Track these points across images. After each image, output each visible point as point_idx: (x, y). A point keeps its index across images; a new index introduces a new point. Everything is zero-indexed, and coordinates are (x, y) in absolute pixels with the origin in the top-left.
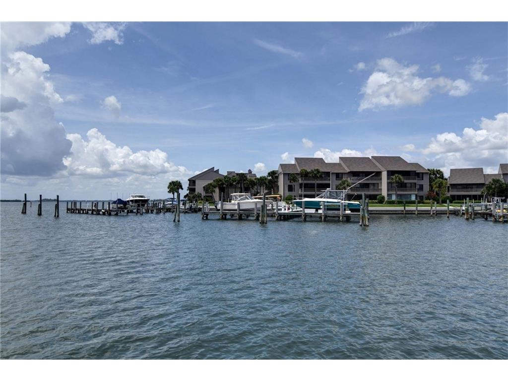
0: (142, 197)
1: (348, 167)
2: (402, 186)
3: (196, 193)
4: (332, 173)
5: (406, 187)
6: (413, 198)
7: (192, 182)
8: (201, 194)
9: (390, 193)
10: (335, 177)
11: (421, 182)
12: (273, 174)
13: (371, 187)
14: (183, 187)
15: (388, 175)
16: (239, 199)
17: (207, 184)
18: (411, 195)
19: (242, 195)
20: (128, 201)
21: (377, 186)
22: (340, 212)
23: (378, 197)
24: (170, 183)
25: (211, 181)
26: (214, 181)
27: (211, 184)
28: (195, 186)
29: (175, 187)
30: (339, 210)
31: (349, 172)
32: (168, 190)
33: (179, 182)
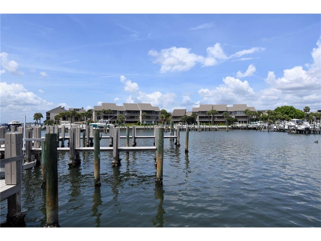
0: (18, 122)
1: (125, 108)
2: (148, 117)
3: (50, 120)
4: (118, 111)
5: (150, 117)
6: (153, 123)
7: (48, 114)
8: (53, 120)
9: (143, 120)
10: (119, 112)
11: (157, 115)
12: (90, 111)
13: (135, 118)
14: (43, 116)
15: (142, 112)
16: (64, 123)
17: (56, 115)
18: (152, 121)
19: (66, 122)
20: (10, 125)
21: (138, 117)
22: (104, 129)
23: (138, 122)
24: (35, 114)
25: (58, 114)
26: (60, 114)
27: (58, 116)
28: (50, 116)
29: (38, 116)
30: (103, 128)
31: (126, 111)
32: (34, 118)
33: (41, 114)
